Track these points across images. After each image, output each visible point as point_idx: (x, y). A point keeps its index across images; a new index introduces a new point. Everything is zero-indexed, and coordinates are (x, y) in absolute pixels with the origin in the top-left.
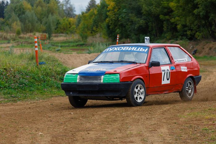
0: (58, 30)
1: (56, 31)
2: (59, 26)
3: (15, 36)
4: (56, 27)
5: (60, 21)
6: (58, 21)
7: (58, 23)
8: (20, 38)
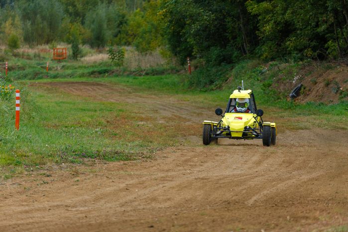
0: (120, 39)
1: (117, 39)
2: (123, 28)
3: (5, 51)
4: (117, 30)
5: (127, 17)
6: (123, 16)
7: (122, 22)
8: (15, 55)
